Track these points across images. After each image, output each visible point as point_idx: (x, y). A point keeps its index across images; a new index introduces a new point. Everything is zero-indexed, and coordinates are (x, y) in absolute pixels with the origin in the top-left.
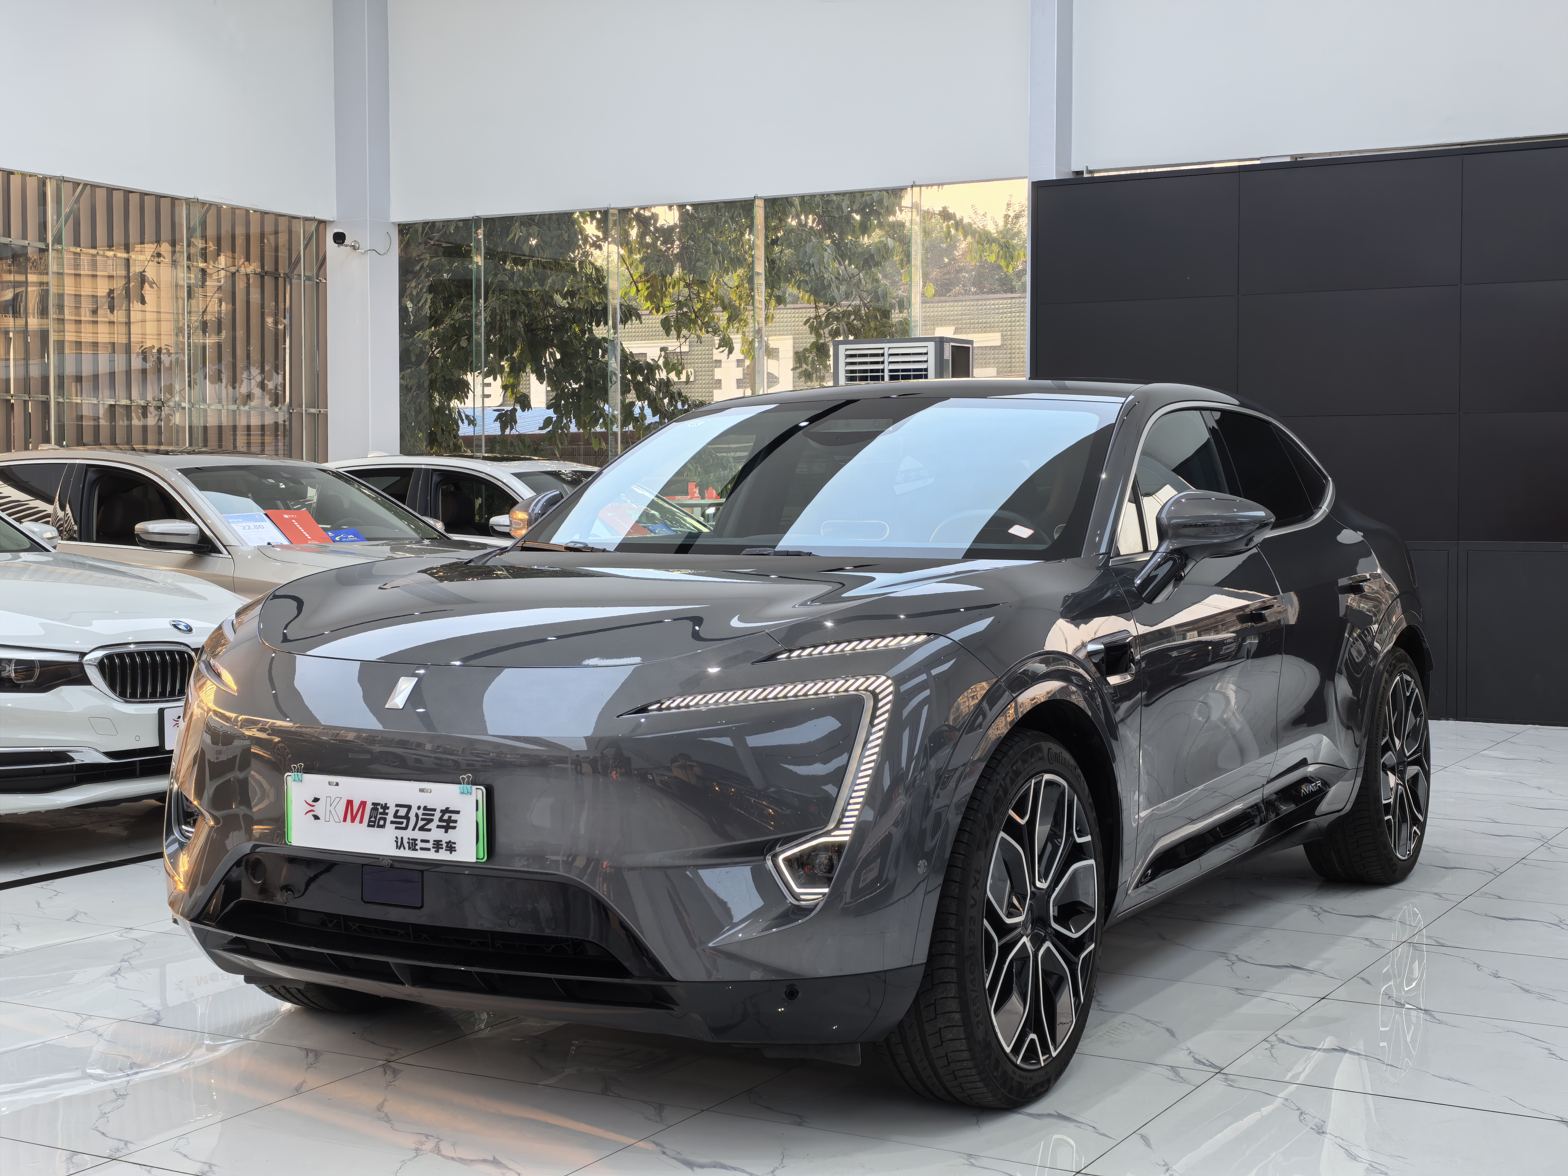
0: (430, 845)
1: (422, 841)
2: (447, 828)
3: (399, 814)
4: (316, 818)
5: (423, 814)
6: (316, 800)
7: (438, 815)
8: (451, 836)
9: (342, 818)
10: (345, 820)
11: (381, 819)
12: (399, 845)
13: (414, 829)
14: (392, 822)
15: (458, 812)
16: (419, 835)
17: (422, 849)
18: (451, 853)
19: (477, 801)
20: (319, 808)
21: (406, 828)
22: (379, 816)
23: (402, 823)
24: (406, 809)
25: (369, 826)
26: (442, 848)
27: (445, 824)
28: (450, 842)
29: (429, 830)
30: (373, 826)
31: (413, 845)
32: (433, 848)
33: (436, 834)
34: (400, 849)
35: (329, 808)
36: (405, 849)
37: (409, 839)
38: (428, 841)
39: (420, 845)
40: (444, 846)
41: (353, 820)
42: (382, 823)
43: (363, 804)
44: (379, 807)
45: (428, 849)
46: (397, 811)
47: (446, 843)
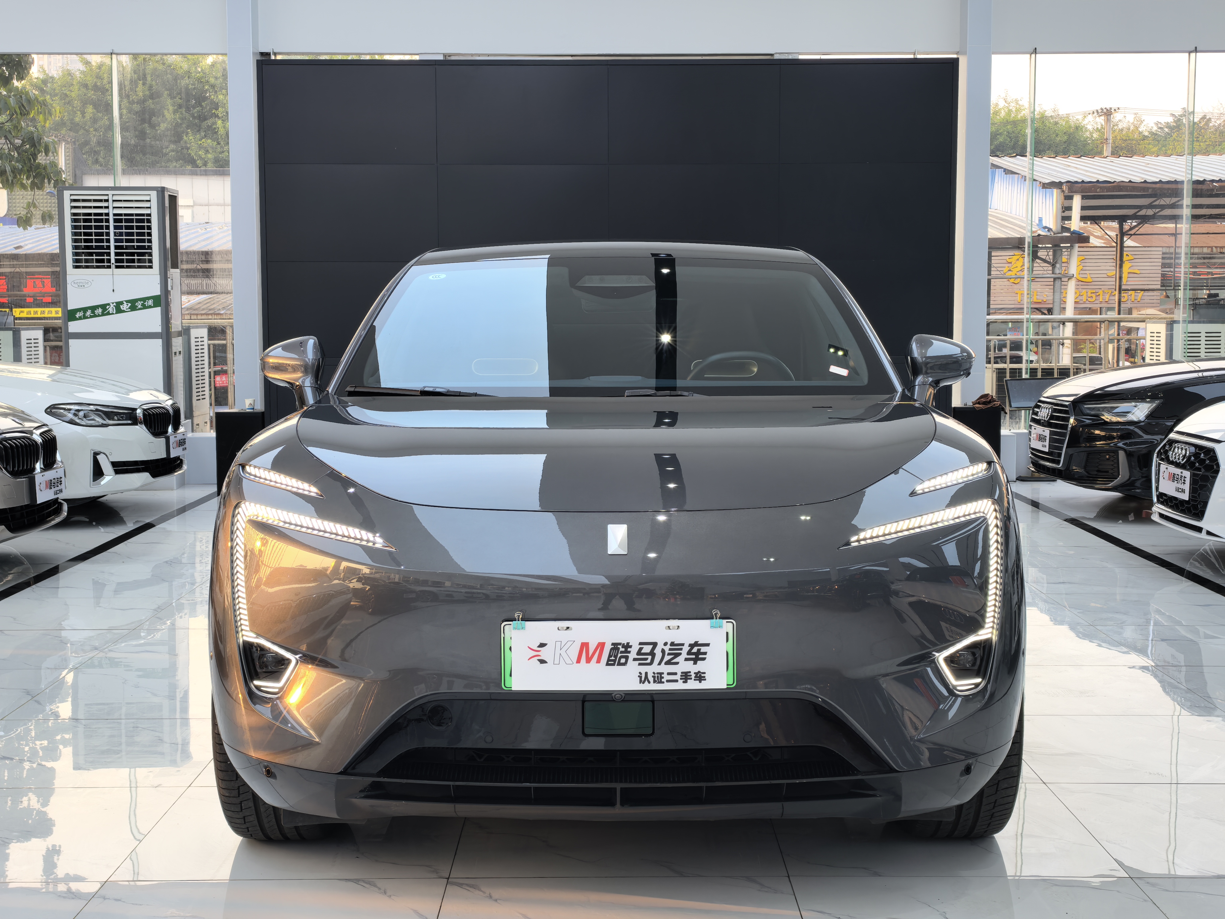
0: (678, 677)
1: (669, 674)
2: (695, 661)
3: (643, 651)
4: (542, 662)
5: (670, 649)
6: (542, 645)
7: (686, 649)
8: (701, 666)
9: (575, 658)
10: (578, 661)
11: (621, 657)
12: (643, 679)
13: (660, 664)
14: (635, 660)
15: (708, 645)
16: (665, 669)
17: (668, 681)
18: (700, 682)
19: (727, 633)
20: (544, 653)
21: (651, 663)
22: (619, 655)
23: (647, 659)
24: (652, 646)
25: (608, 664)
26: (691, 679)
27: (694, 657)
28: (699, 672)
29: (677, 663)
30: (613, 665)
31: (658, 678)
32: (681, 679)
33: (684, 665)
34: (643, 683)
35: (558, 651)
36: (649, 682)
37: (654, 673)
38: (675, 674)
39: (666, 677)
40: (693, 676)
41: (588, 660)
42: (623, 661)
43: (601, 645)
44: (620, 647)
45: (676, 681)
46: (641, 649)
47: (695, 673)
